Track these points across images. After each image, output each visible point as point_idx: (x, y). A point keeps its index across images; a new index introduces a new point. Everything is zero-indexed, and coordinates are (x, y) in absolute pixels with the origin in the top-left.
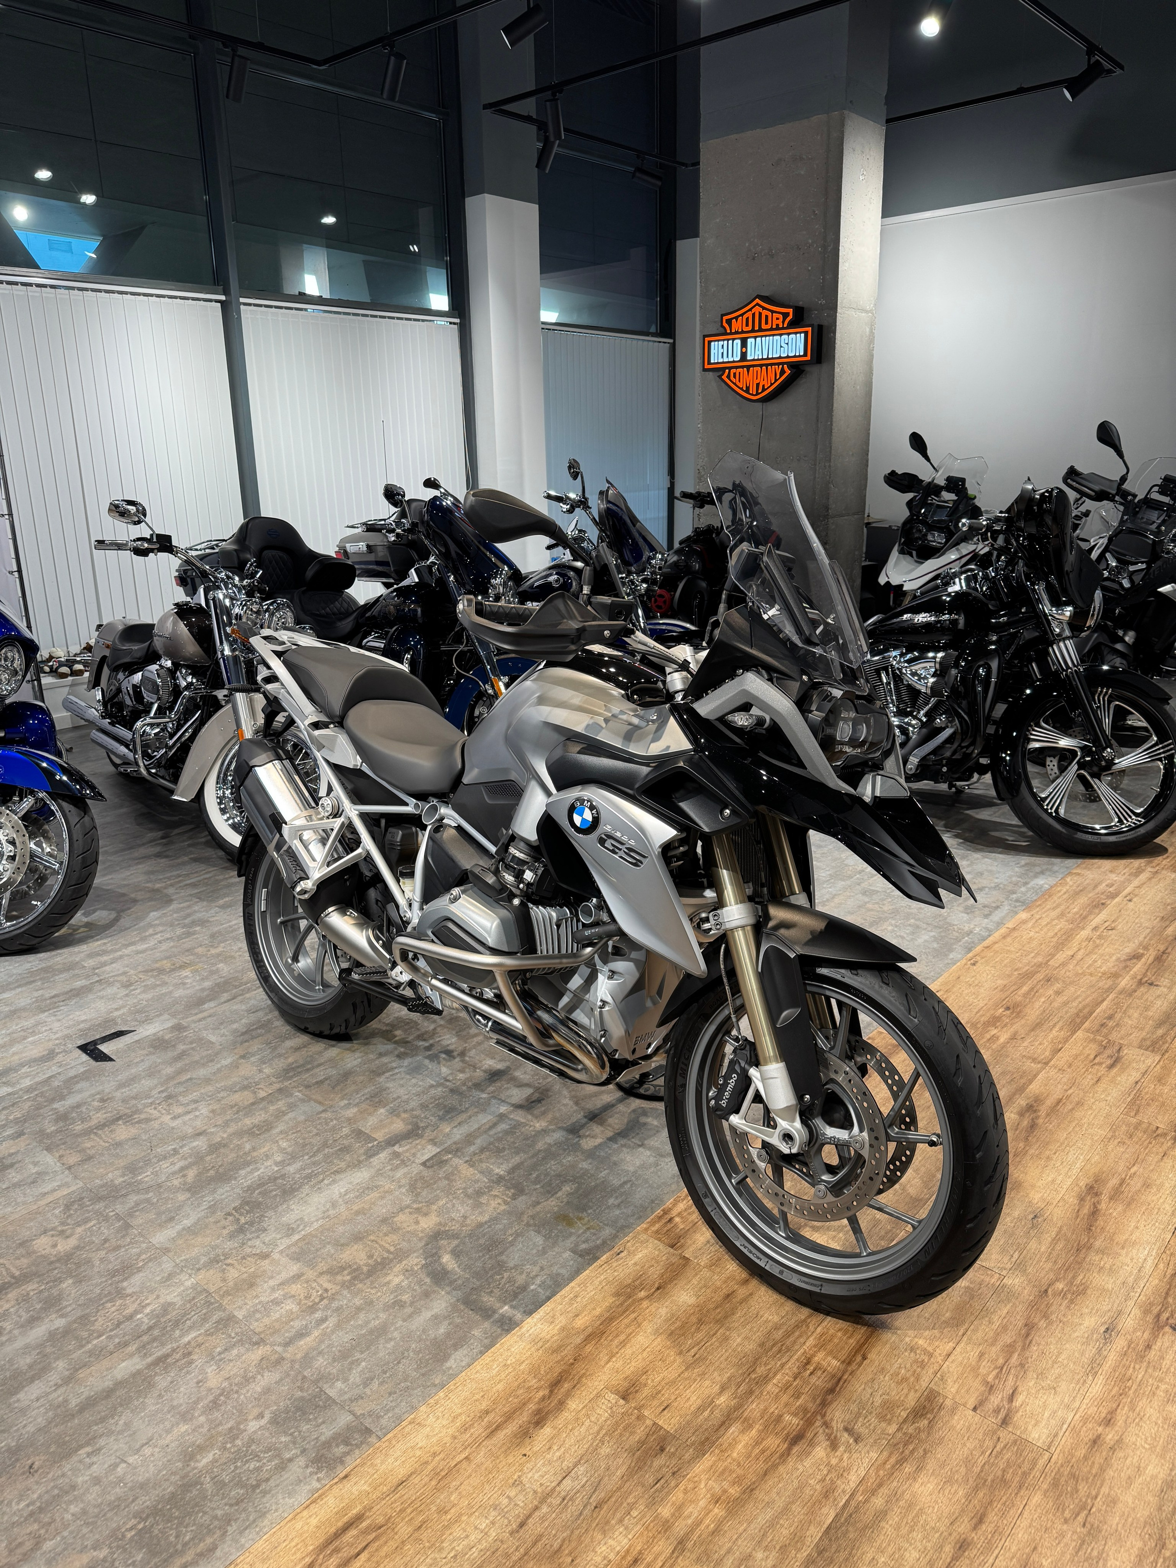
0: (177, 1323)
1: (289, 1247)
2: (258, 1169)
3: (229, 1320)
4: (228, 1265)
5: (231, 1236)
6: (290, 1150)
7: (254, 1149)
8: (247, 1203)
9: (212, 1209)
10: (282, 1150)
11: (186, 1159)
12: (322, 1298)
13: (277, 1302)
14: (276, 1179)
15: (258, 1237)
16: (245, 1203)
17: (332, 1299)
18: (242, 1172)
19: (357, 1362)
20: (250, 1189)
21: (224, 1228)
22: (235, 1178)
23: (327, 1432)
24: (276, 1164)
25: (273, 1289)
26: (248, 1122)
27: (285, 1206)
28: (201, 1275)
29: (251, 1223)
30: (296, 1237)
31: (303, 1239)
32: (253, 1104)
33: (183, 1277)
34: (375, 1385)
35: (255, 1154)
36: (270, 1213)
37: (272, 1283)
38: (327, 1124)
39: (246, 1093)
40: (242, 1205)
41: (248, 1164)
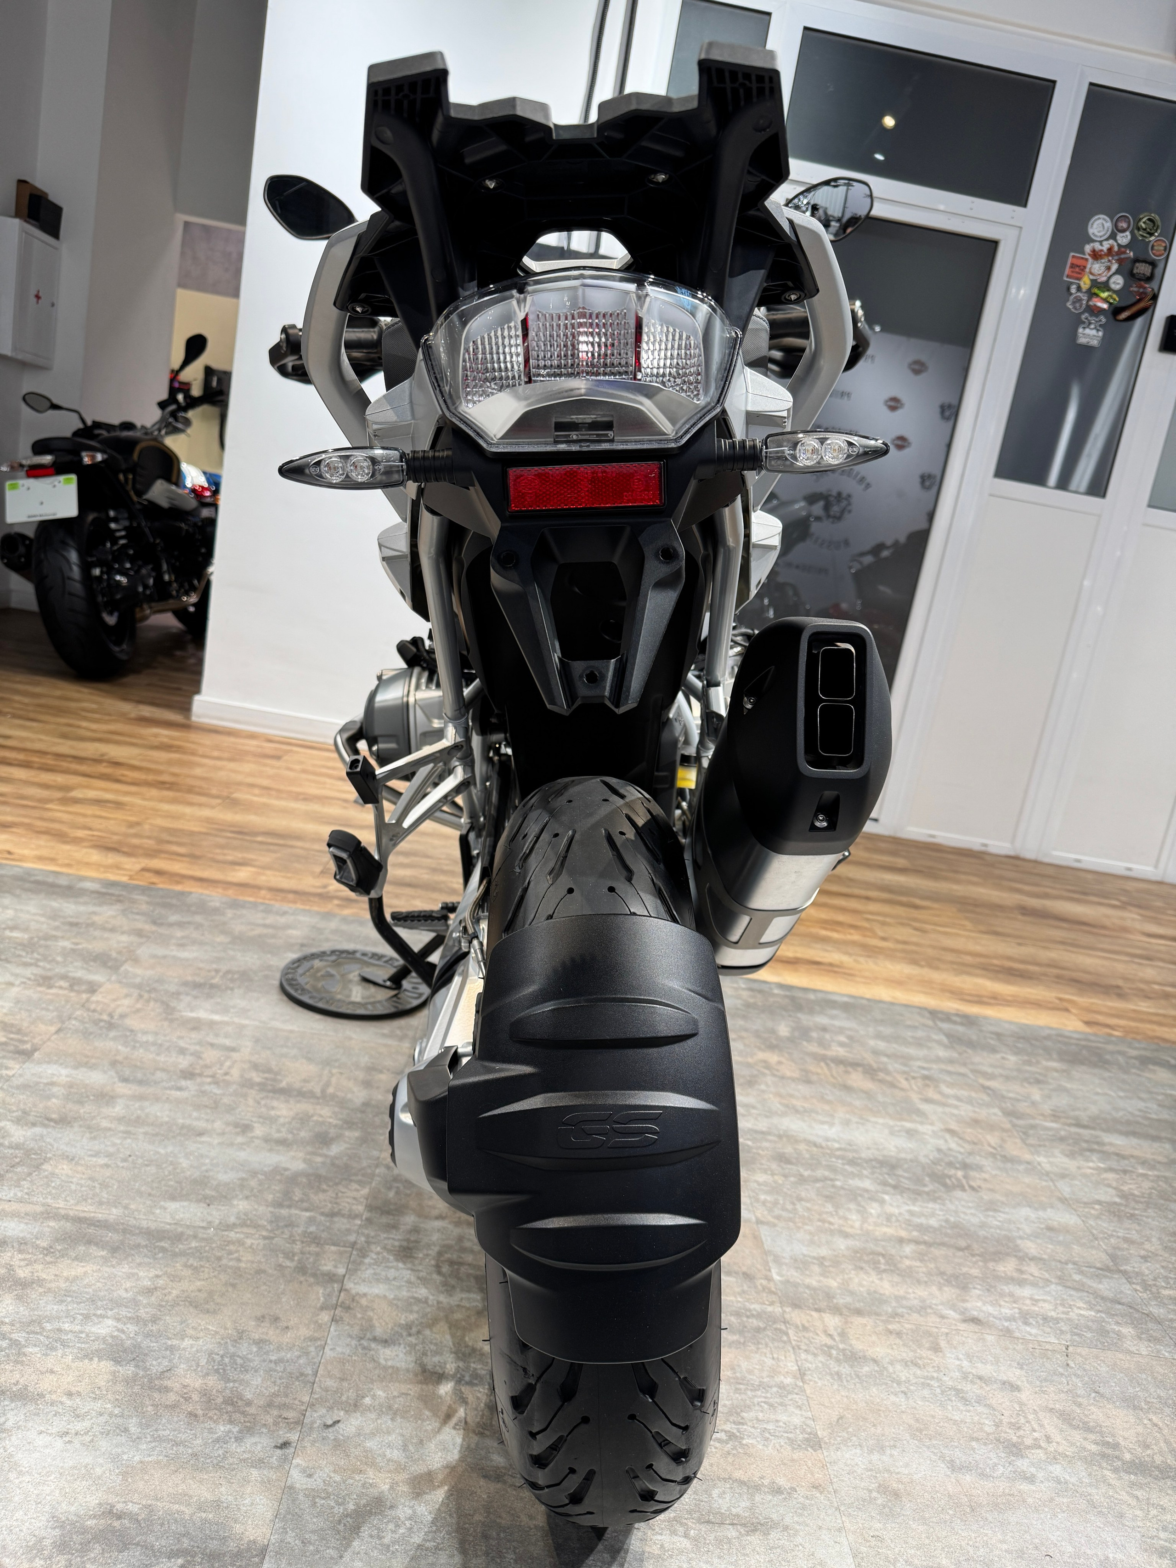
0: (1062, 1139)
1: (922, 1123)
2: (911, 1213)
3: (1008, 1113)
4: (994, 1148)
5: (979, 1168)
6: (852, 1206)
7: (901, 1241)
8: (945, 1185)
9: (991, 1207)
10: (863, 1213)
11: (1011, 1295)
12: (914, 1078)
13: (958, 1099)
14: (895, 1187)
15: (950, 1149)
16: (949, 1188)
17: (904, 1072)
18: (933, 1222)
19: (912, 1037)
20: (933, 1197)
21: (985, 1180)
22: (947, 1221)
23: (960, 1029)
24: (882, 1202)
25: (956, 1107)
26: (886, 1286)
27: (903, 1155)
28: (1027, 1157)
29: (950, 1164)
30: (908, 1125)
31: (902, 1119)
32: (859, 1312)
33: (1047, 1167)
34: (909, 1023)
35: (903, 1234)
36: (923, 1160)
37: (955, 1112)
38: (776, 1203)
39: (858, 1346)
40: (954, 1187)
41: (920, 1228)
